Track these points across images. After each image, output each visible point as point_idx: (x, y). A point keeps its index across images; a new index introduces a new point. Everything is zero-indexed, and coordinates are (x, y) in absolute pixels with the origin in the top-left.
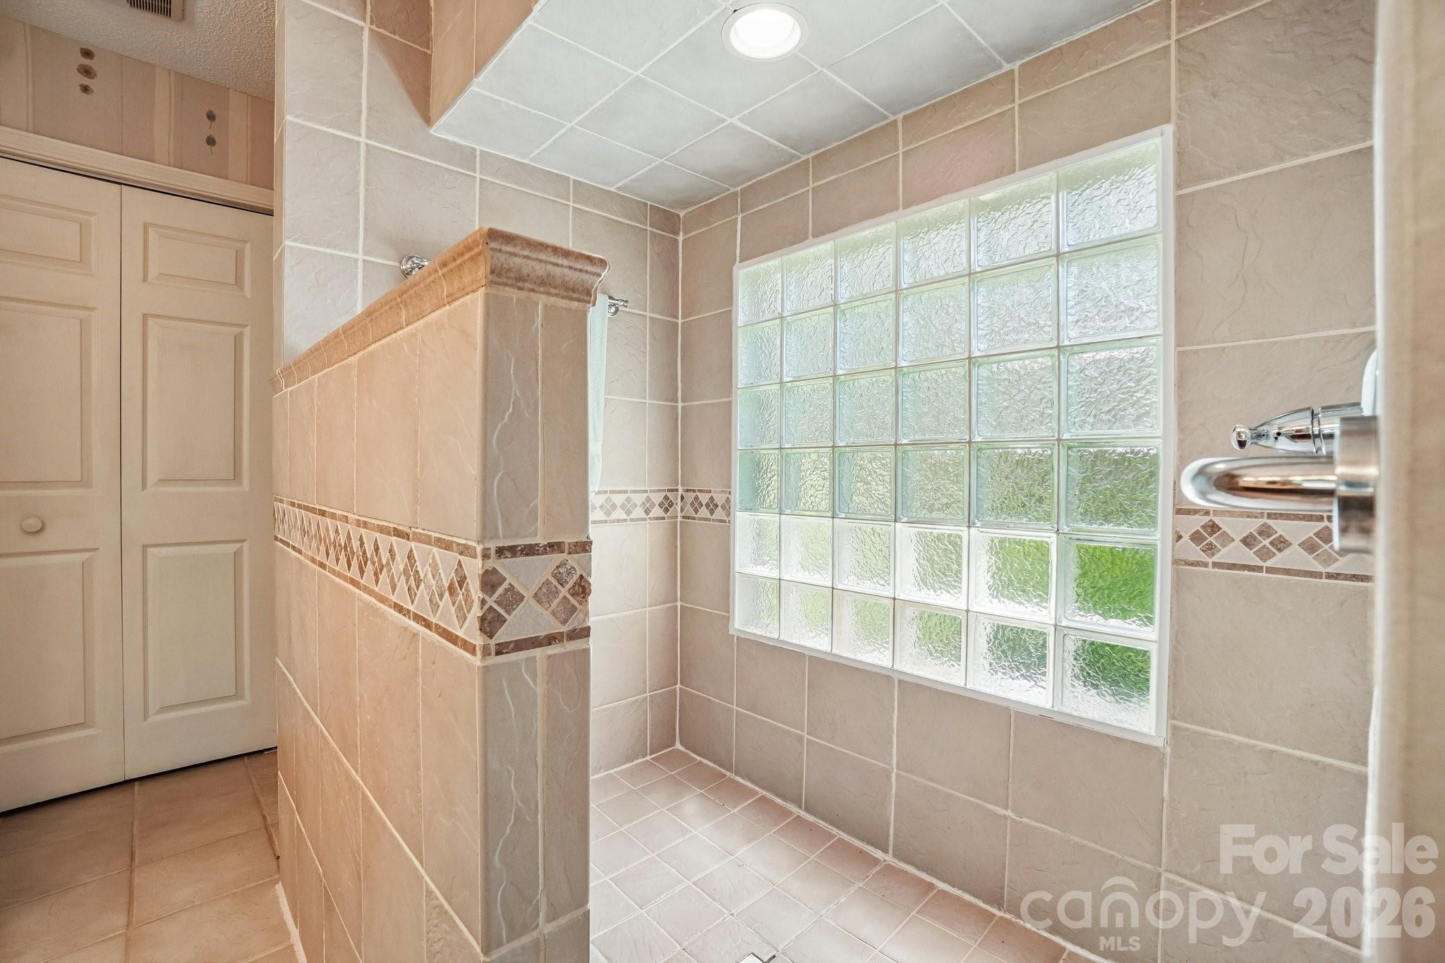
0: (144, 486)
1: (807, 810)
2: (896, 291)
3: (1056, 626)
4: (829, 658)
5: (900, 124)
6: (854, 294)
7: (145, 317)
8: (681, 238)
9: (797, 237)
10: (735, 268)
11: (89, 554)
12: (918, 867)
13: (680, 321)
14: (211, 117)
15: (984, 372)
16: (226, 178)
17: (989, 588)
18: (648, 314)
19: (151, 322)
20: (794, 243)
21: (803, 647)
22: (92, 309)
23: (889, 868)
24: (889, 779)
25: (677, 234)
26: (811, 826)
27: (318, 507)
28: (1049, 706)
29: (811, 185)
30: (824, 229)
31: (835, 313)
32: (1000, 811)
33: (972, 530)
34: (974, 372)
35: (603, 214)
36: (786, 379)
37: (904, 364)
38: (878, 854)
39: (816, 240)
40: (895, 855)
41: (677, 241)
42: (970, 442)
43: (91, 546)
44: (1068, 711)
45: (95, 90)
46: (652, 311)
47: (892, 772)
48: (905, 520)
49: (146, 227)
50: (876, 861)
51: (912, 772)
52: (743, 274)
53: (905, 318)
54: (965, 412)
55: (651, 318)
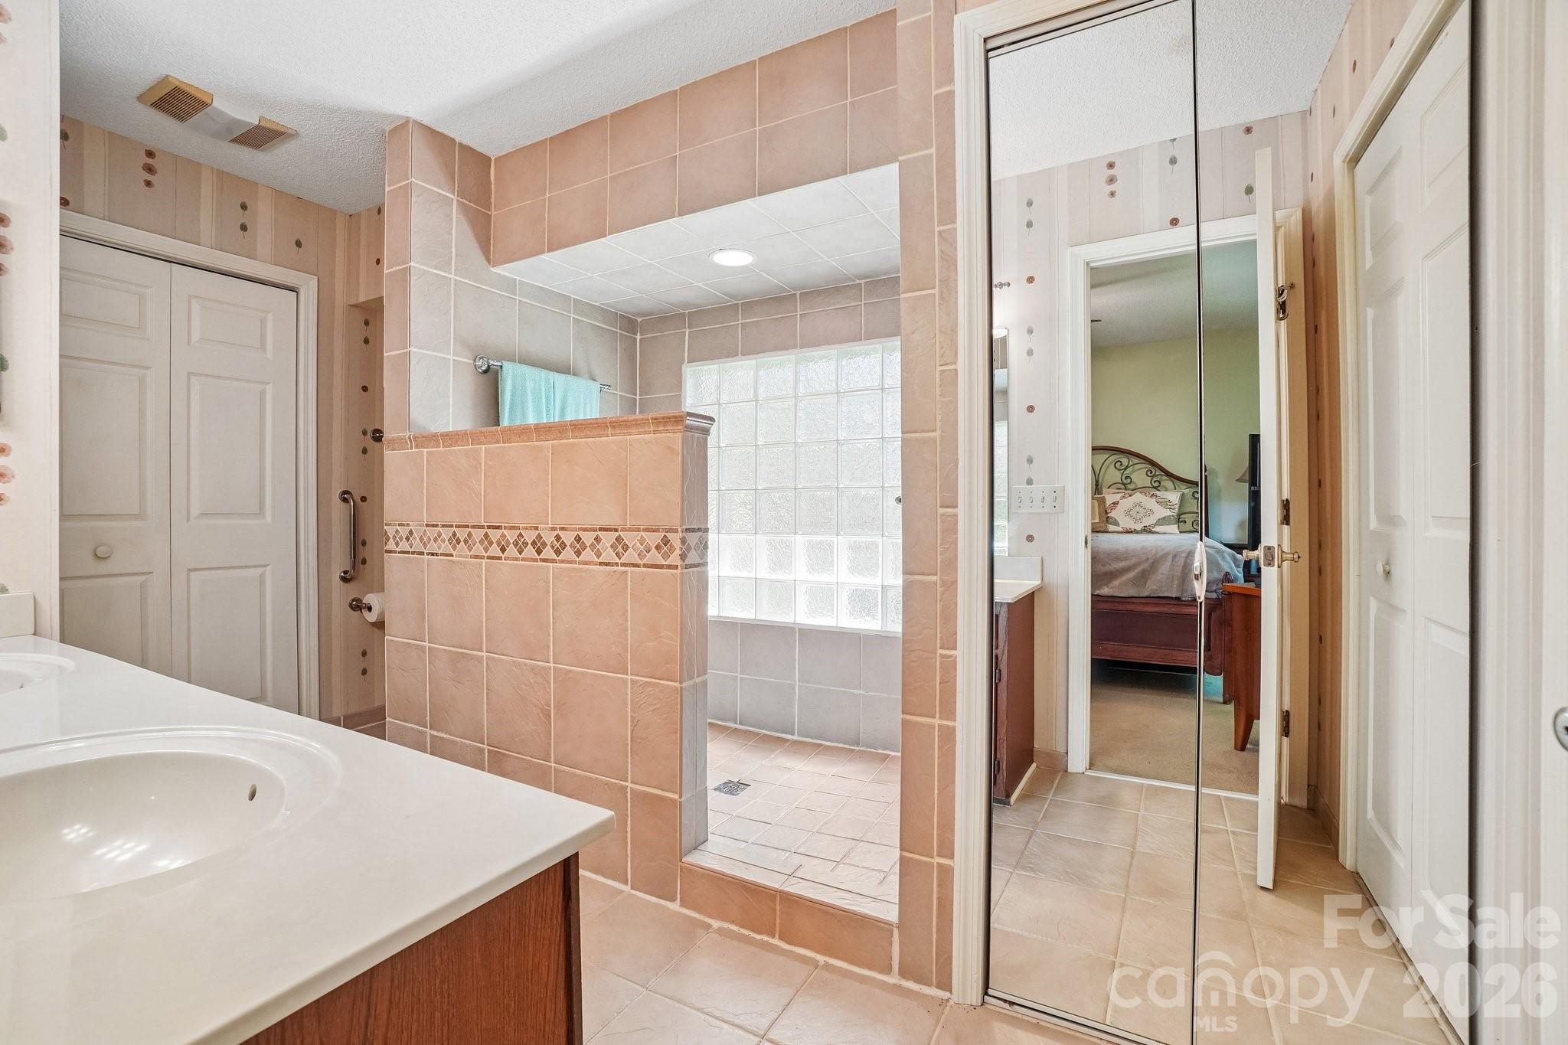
0: (188, 520)
1: (741, 724)
2: (795, 397)
3: (882, 586)
4: (755, 623)
5: (798, 296)
6: (769, 395)
7: (189, 374)
8: (638, 337)
9: (731, 354)
10: (684, 367)
11: (143, 578)
12: (812, 738)
13: (638, 398)
14: (244, 207)
15: (845, 448)
16: (254, 259)
17: (849, 569)
18: (618, 393)
19: (193, 379)
20: (728, 357)
21: (736, 618)
22: (148, 368)
23: (795, 742)
24: (794, 689)
25: (636, 334)
26: (745, 732)
27: (486, 524)
28: (880, 629)
29: (740, 322)
30: (748, 352)
31: (756, 406)
32: (856, 691)
33: (839, 537)
34: (839, 448)
35: (591, 322)
36: (722, 445)
37: (800, 441)
38: (789, 737)
39: (744, 358)
40: (798, 735)
41: (636, 339)
42: (837, 488)
43: (149, 571)
44: (888, 629)
45: (156, 185)
46: (621, 391)
47: (795, 685)
48: (800, 533)
49: (190, 297)
50: (788, 740)
51: (808, 682)
52: (690, 372)
53: (801, 414)
54: (834, 471)
55: (620, 396)
